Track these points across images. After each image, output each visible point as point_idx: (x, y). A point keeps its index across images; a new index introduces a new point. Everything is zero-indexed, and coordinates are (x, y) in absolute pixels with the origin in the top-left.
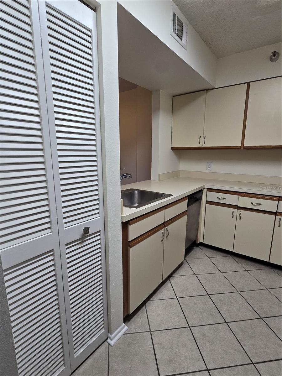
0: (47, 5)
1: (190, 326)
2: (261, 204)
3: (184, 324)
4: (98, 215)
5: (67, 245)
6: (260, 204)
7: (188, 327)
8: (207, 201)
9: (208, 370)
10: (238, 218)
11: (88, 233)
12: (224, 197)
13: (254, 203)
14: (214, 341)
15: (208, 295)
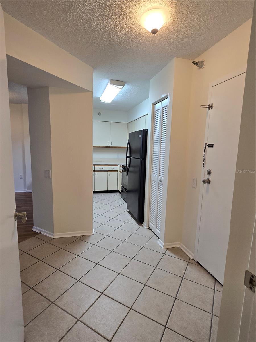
6: (103, 168)
10: (95, 175)
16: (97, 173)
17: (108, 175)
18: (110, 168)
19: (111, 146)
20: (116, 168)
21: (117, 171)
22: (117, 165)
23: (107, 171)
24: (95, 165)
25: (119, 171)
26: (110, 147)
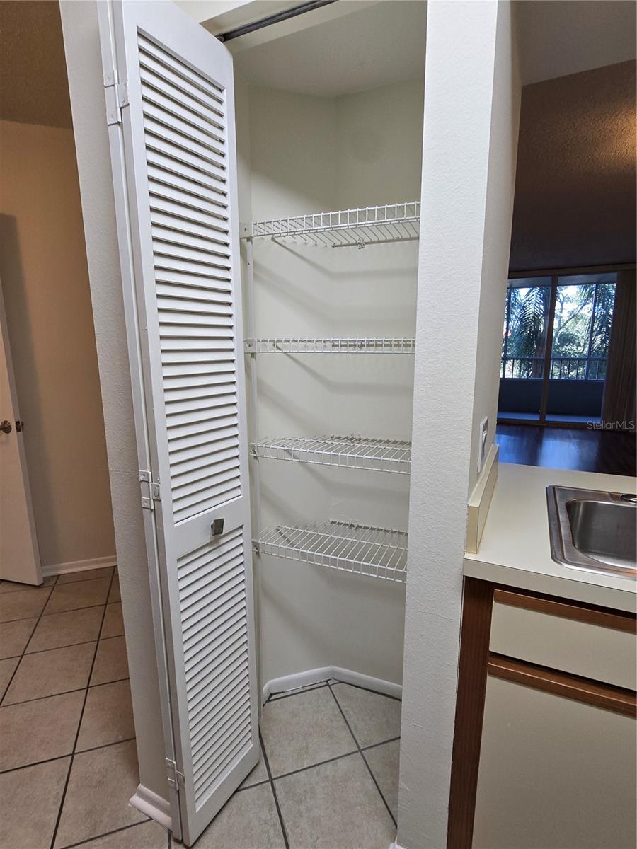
0: (141, 35)
4: (238, 492)
5: (179, 560)
11: (222, 533)
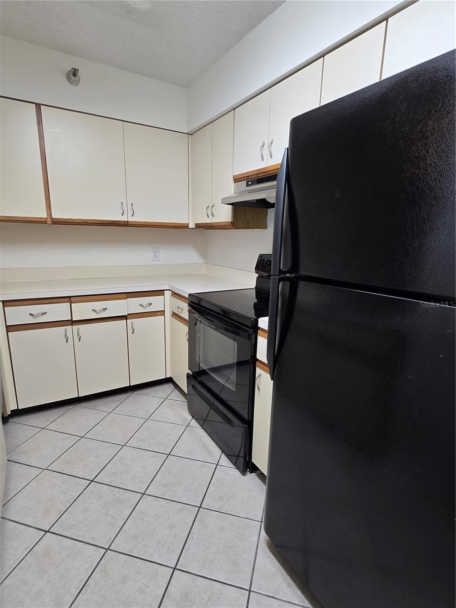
1: (107, 548)
2: (107, 309)
3: (97, 554)
6: (105, 309)
7: (106, 551)
8: (7, 327)
9: (175, 569)
10: (76, 339)
12: (44, 311)
13: (97, 309)
14: (152, 529)
15: (92, 481)
16: (83, 327)
17: (130, 331)
18: (134, 306)
19: (131, 219)
20: (156, 303)
21: (162, 313)
22: (160, 292)
23: (125, 317)
24: (69, 297)
25: (168, 314)
26: (126, 224)
